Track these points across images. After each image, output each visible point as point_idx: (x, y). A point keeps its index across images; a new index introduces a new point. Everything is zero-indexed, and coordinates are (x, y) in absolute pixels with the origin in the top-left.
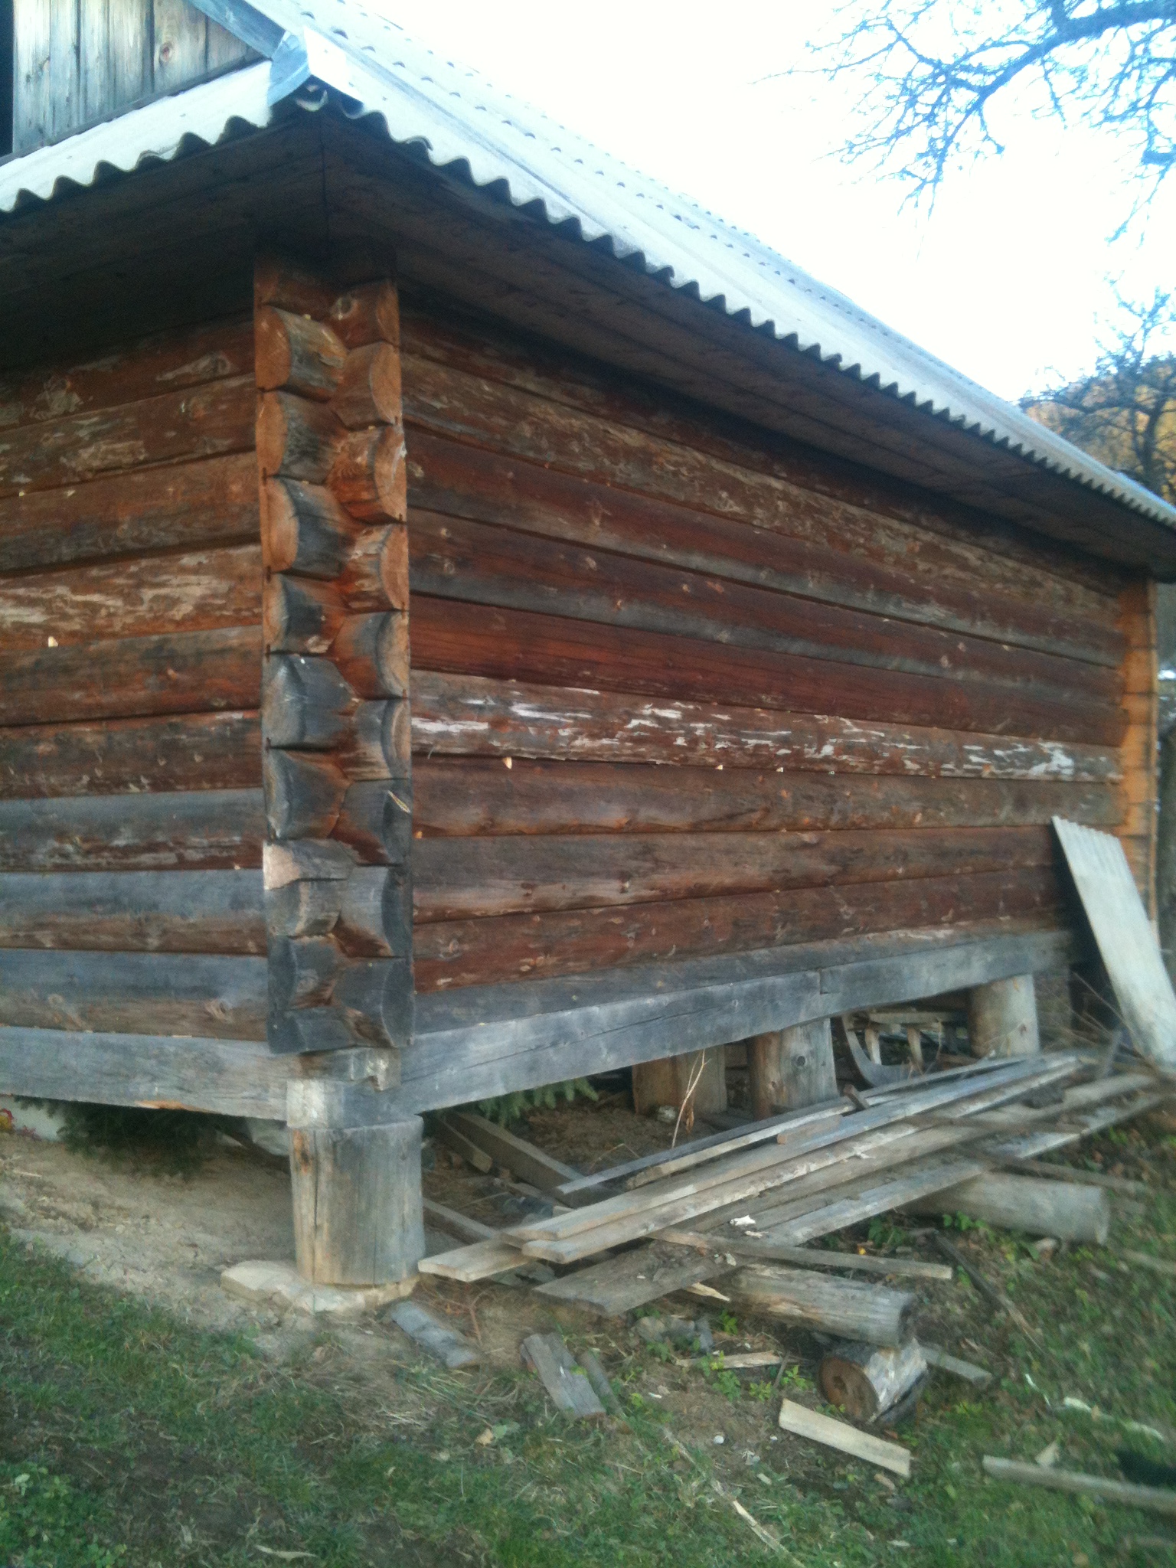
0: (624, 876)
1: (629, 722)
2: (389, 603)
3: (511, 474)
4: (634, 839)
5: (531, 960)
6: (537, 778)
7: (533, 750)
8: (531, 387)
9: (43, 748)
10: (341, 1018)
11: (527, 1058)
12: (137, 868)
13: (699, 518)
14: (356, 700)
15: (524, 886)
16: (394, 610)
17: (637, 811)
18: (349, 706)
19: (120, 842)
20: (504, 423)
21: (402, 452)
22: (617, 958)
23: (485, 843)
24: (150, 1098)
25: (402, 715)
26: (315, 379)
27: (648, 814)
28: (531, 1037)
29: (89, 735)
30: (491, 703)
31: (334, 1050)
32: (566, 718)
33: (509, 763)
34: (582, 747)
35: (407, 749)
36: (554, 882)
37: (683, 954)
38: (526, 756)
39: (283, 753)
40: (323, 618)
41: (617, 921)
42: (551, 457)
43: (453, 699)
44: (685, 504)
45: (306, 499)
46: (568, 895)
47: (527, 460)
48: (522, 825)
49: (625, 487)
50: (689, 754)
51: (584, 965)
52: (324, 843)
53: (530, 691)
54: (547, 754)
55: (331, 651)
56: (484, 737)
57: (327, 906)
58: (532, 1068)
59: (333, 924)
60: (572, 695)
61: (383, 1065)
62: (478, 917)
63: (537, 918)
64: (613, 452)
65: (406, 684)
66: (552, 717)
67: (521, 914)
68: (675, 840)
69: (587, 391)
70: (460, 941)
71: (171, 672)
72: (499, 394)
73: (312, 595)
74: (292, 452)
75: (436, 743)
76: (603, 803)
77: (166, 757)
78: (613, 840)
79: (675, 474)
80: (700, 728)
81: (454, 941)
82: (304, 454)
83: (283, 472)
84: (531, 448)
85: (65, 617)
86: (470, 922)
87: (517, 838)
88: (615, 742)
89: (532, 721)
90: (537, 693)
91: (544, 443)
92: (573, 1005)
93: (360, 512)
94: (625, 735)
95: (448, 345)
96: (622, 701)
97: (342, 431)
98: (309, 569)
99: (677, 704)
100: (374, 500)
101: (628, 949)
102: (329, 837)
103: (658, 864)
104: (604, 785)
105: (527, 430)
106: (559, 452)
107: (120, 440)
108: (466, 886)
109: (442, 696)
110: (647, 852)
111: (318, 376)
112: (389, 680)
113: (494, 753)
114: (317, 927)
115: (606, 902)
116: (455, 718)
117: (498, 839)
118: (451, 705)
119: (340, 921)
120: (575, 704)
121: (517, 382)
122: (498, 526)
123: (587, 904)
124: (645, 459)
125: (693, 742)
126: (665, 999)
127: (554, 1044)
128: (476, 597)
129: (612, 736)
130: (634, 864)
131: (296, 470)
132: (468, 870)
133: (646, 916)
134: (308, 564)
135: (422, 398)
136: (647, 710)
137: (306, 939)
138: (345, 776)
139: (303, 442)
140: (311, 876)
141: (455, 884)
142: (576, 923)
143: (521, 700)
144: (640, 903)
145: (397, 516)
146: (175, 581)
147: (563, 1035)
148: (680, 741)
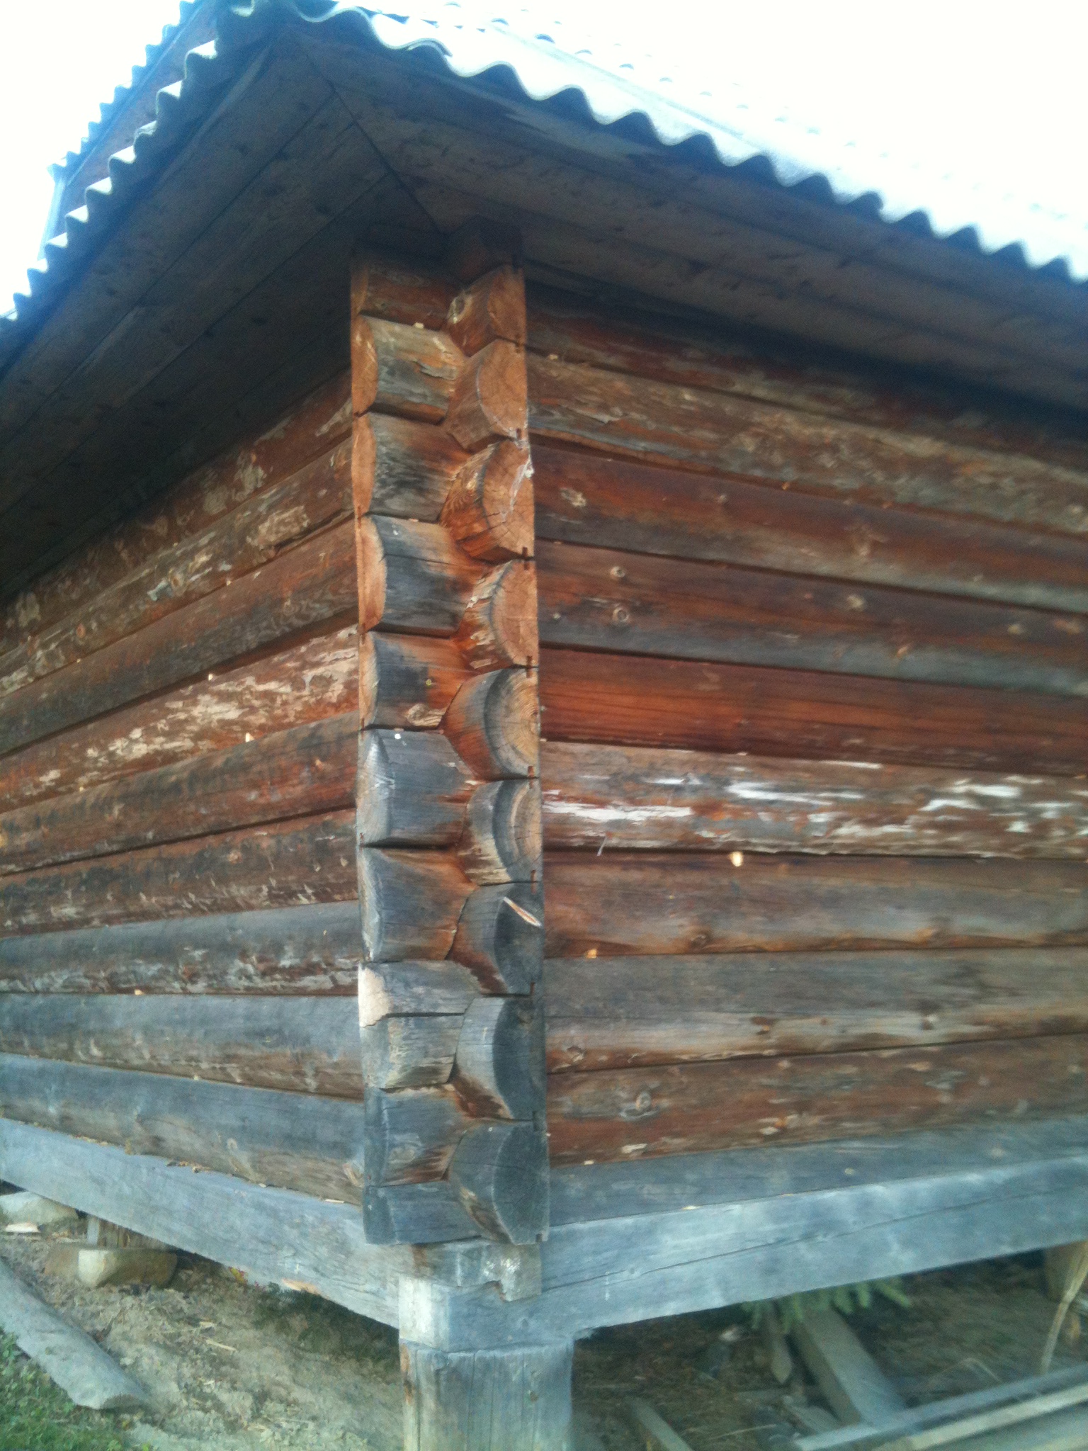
0: (926, 1007)
1: (925, 803)
2: (509, 659)
3: (722, 498)
4: (947, 957)
5: (776, 1120)
6: (782, 877)
7: (771, 841)
8: (760, 392)
9: (233, 856)
10: (456, 1198)
11: (760, 1256)
12: (302, 992)
13: (1036, 540)
14: (473, 783)
15: (756, 1021)
16: (516, 667)
17: (946, 920)
18: (462, 791)
19: (285, 962)
20: (711, 436)
21: (527, 471)
22: (926, 1116)
23: (696, 964)
24: (292, 1277)
25: (527, 799)
26: (417, 394)
27: (967, 923)
28: (769, 1227)
29: (264, 839)
30: (696, 782)
31: (441, 1243)
32: (822, 799)
33: (737, 859)
34: (852, 836)
35: (535, 842)
36: (808, 1016)
37: (1038, 1111)
38: (761, 849)
39: (377, 852)
40: (429, 683)
41: (920, 1067)
42: (790, 474)
43: (634, 778)
44: (1011, 524)
45: (403, 538)
46: (833, 1032)
47: (754, 481)
48: (759, 939)
49: (911, 506)
50: (1039, 844)
51: (870, 1126)
52: (436, 966)
53: (764, 766)
54: (794, 846)
55: (444, 723)
56: (684, 825)
57: (432, 1049)
58: (771, 1269)
59: (447, 1072)
60: (834, 770)
61: (510, 1266)
62: (686, 1062)
63: (785, 1064)
64: (890, 465)
65: (534, 760)
66: (798, 798)
67: (760, 1057)
68: (1016, 957)
69: (846, 394)
70: (654, 1094)
71: (318, 762)
72: (707, 403)
73: (413, 653)
74: (384, 484)
75: (610, 835)
76: (891, 911)
77: (320, 862)
78: (909, 958)
79: (994, 487)
80: (1051, 809)
81: (645, 1094)
82: (402, 484)
83: (376, 509)
84: (756, 465)
85: (253, 710)
86: (675, 1069)
87: (751, 957)
88: (906, 829)
89: (766, 805)
90: (774, 769)
91: (777, 458)
92: (846, 1182)
93: (476, 549)
94: (924, 819)
95: (629, 348)
96: (919, 777)
97: (460, 455)
98: (407, 623)
99: (1014, 778)
100: (485, 533)
101: (939, 1106)
102: (447, 958)
103: (986, 991)
104: (891, 886)
105: (749, 444)
106: (803, 468)
107: (287, 508)
108: (659, 1021)
109: (615, 774)
110: (967, 974)
111: (419, 390)
112: (506, 754)
113: (706, 847)
114: (420, 1076)
115: (901, 1042)
116: (634, 802)
117: (719, 958)
118: (629, 786)
119: (455, 1069)
120: (837, 781)
121: (738, 387)
122: (711, 562)
123: (871, 1043)
124: (943, 471)
125: (1041, 828)
126: (1000, 1175)
127: (807, 1237)
128: (672, 649)
129: (900, 821)
130: (945, 990)
131: (395, 504)
132: (662, 1000)
133: (971, 1060)
134: (404, 616)
135: (580, 411)
136: (961, 786)
137: (409, 1093)
138: (468, 879)
139: (399, 469)
140: (406, 1010)
141: (642, 1018)
142: (850, 1070)
143: (743, 778)
144: (958, 1044)
145: (519, 550)
146: (329, 658)
147: (822, 1223)
148: (1019, 827)
